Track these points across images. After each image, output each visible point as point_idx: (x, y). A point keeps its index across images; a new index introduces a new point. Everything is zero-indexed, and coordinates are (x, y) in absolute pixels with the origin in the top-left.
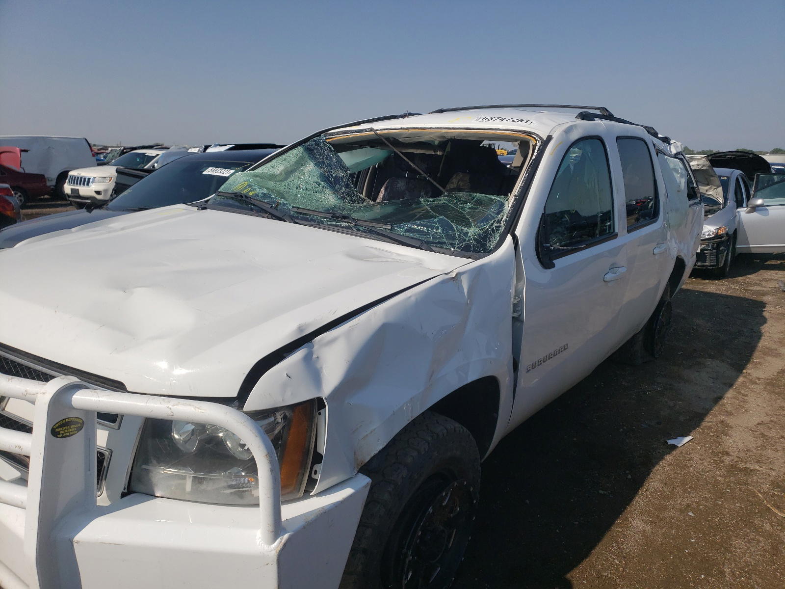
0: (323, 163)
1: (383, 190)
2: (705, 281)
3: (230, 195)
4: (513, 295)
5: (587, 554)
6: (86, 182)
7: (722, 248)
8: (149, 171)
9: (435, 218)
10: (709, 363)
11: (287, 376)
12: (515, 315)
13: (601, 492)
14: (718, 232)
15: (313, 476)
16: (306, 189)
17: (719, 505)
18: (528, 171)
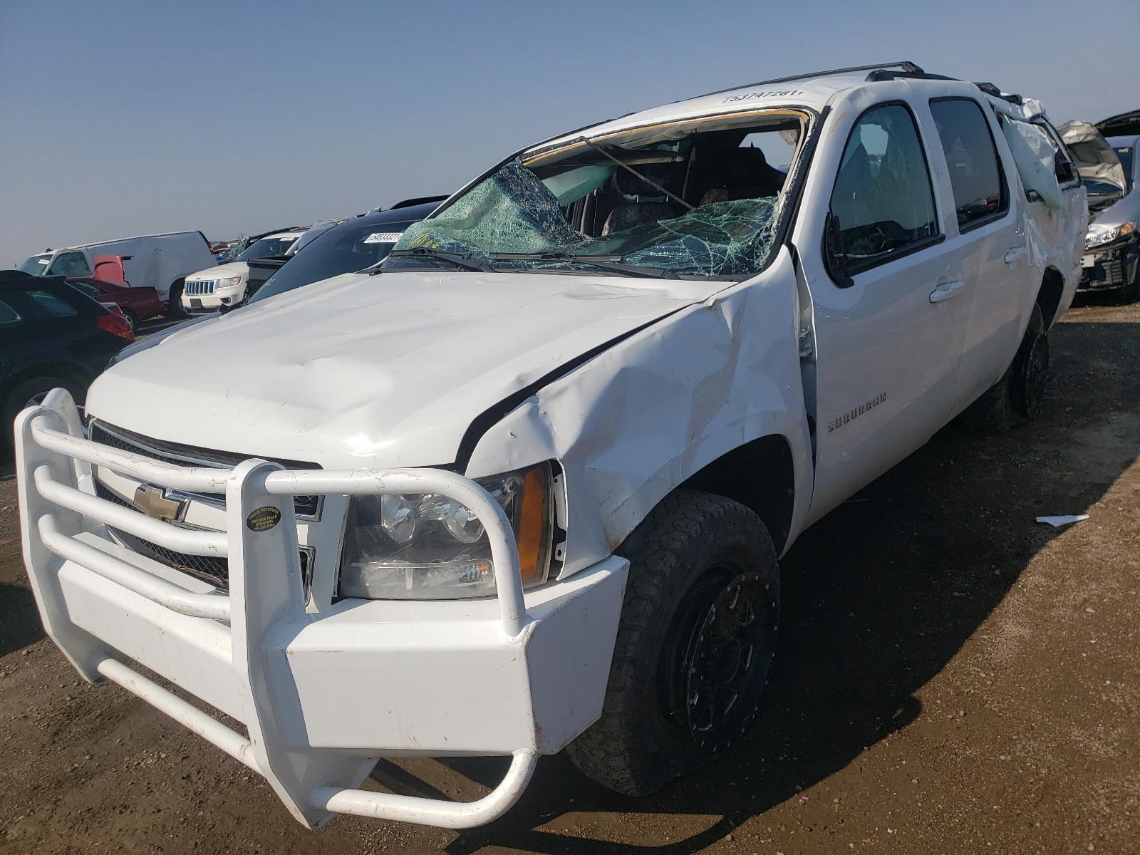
0: (523, 195)
1: (606, 225)
2: (1107, 309)
3: (407, 253)
4: (797, 326)
5: (940, 667)
6: (208, 287)
7: (1129, 256)
8: (288, 258)
9: (680, 238)
10: (1114, 418)
11: (512, 434)
12: (804, 354)
13: (957, 594)
14: (1120, 233)
15: (557, 558)
16: (504, 233)
17: (1132, 596)
18: (801, 158)
